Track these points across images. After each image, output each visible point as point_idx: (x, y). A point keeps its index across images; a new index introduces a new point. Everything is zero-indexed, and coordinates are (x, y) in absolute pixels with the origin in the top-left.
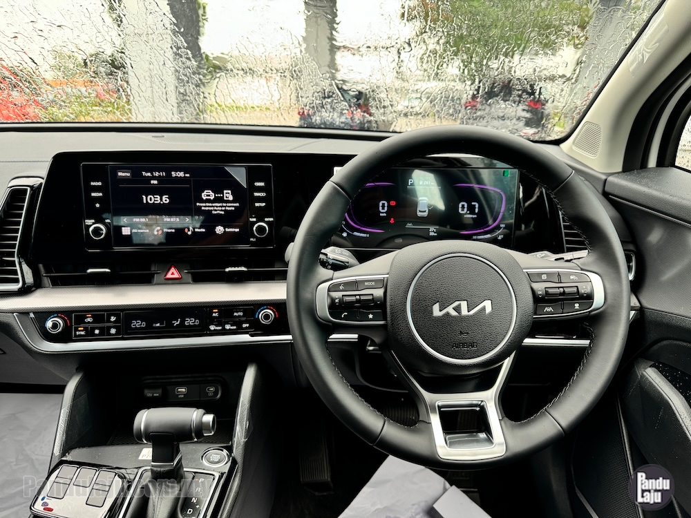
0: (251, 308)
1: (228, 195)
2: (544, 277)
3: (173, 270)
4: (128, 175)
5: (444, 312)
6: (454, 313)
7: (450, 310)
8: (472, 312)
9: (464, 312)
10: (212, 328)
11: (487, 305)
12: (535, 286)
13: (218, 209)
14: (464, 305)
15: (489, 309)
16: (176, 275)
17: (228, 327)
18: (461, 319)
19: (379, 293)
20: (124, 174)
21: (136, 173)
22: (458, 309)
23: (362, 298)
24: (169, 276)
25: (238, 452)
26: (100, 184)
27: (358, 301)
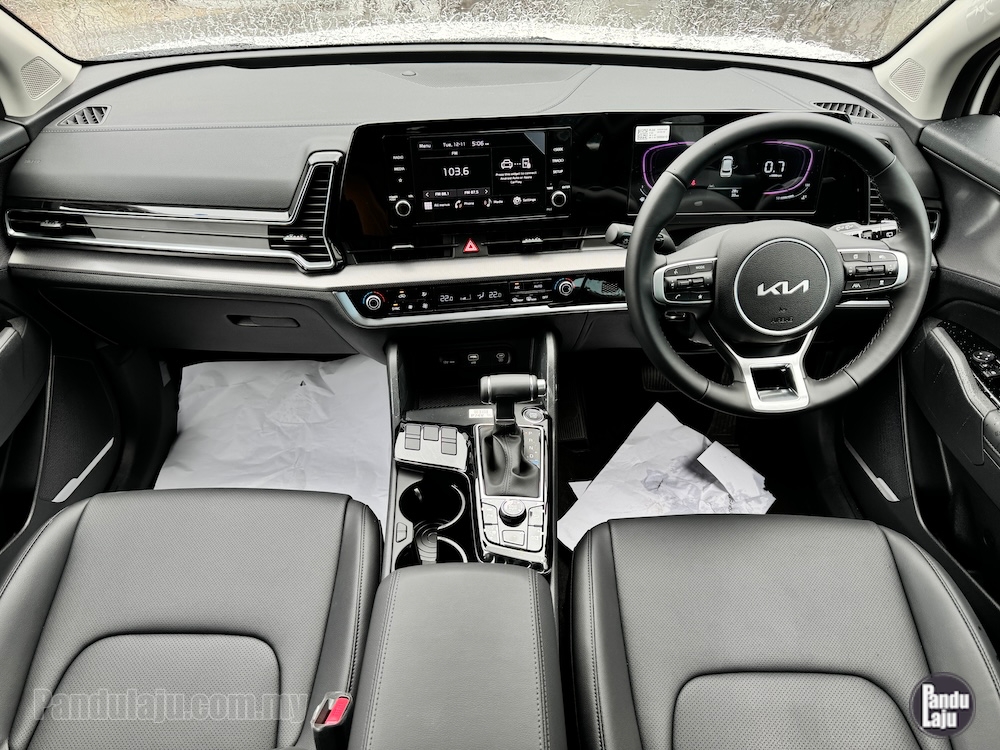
0: (550, 280)
1: (526, 163)
2: (856, 257)
3: (470, 243)
4: (429, 146)
5: (768, 291)
6: (776, 293)
7: (773, 290)
8: (792, 291)
9: (785, 291)
10: (515, 300)
11: (805, 284)
12: (847, 265)
13: (515, 179)
14: (785, 285)
15: (806, 289)
16: (474, 249)
17: (529, 299)
18: (782, 297)
19: (708, 275)
20: (424, 146)
21: (437, 143)
22: (780, 289)
23: (695, 281)
24: (468, 249)
25: (550, 410)
26: (402, 157)
27: (691, 284)
